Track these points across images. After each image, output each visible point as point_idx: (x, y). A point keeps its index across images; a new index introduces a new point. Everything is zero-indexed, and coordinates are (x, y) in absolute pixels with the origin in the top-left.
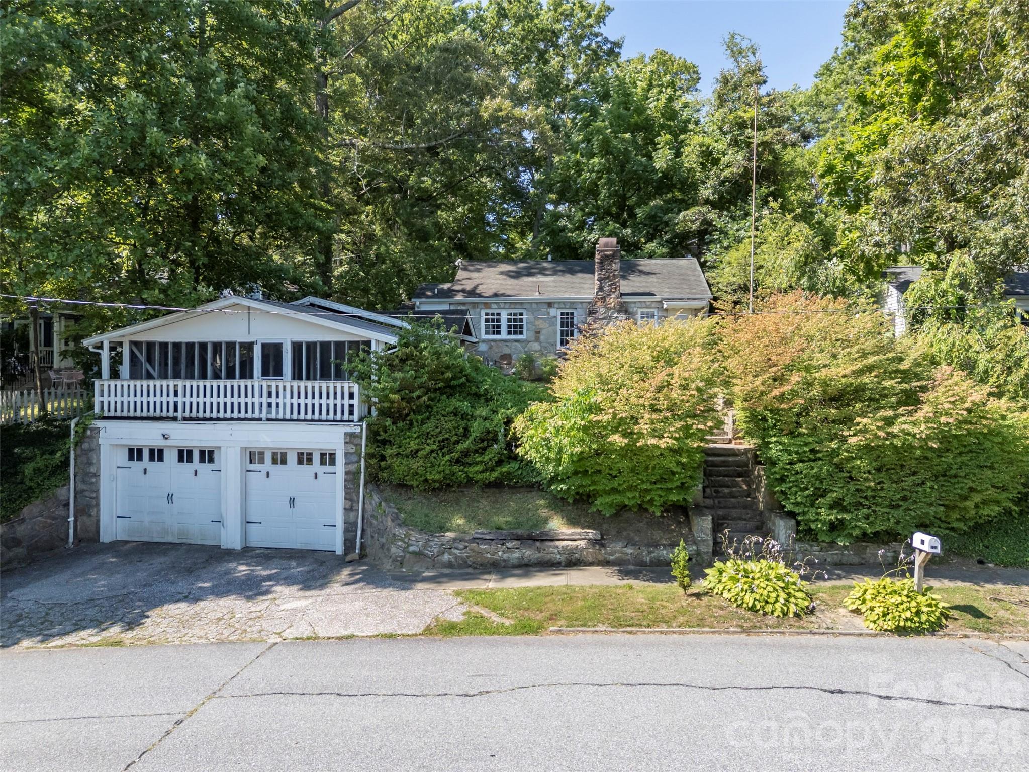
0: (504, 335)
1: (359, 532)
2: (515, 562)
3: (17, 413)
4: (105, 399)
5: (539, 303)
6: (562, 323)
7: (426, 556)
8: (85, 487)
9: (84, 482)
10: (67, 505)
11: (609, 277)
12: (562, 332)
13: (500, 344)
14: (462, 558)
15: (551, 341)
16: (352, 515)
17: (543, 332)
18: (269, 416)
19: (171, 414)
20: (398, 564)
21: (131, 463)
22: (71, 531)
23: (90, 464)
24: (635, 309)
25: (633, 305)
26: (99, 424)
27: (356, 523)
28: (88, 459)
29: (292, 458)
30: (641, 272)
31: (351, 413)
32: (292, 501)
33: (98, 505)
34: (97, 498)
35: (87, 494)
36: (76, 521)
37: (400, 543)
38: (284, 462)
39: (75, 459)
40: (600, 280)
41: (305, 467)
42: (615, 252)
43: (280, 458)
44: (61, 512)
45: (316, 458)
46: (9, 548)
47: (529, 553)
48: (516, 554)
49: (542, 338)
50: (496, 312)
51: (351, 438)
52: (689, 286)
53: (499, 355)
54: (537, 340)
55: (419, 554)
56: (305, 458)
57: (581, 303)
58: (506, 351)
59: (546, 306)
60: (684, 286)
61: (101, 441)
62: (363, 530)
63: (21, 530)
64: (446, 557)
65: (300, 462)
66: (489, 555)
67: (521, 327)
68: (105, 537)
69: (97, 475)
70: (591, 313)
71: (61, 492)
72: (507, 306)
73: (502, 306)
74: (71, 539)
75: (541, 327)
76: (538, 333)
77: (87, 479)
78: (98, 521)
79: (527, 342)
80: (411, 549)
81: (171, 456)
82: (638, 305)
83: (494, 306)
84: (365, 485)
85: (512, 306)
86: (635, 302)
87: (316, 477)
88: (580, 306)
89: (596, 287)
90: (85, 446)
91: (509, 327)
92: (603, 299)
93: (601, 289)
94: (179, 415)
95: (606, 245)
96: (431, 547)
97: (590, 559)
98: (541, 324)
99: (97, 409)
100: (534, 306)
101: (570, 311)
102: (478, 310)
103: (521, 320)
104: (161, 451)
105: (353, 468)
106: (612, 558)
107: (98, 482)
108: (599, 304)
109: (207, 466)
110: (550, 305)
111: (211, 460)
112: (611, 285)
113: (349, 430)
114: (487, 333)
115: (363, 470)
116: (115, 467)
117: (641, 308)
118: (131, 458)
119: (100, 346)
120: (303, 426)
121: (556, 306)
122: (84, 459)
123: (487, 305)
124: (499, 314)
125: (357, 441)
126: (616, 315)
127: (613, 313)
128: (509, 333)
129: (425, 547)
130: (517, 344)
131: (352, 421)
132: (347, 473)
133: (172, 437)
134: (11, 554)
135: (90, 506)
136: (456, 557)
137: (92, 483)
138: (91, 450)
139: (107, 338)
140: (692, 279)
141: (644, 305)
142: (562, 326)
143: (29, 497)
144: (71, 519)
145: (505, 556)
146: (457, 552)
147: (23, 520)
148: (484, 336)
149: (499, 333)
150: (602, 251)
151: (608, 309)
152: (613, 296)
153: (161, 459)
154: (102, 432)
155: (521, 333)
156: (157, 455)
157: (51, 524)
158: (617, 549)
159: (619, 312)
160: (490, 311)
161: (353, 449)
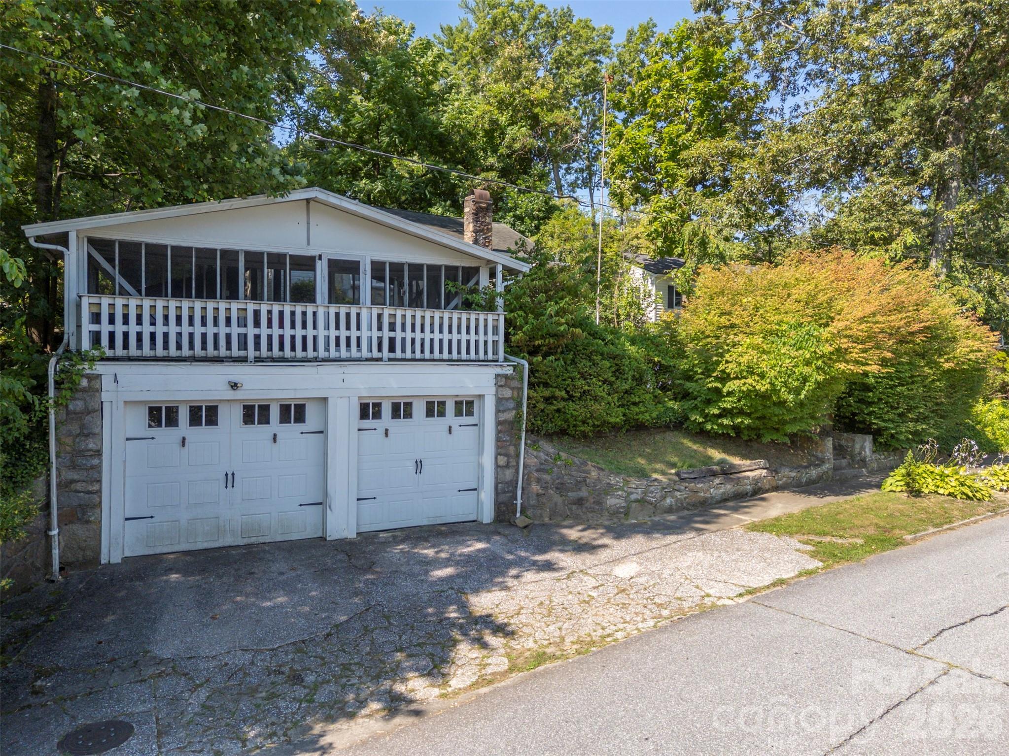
1: (520, 493)
4: (104, 327)
7: (649, 503)
8: (74, 475)
9: (74, 466)
10: (48, 507)
11: (483, 229)
16: (509, 474)
18: (392, 355)
19: (235, 352)
20: (622, 515)
21: (155, 432)
22: (56, 552)
23: (85, 435)
26: (99, 369)
27: (514, 482)
28: (83, 426)
29: (419, 409)
31: (495, 352)
32: (419, 465)
33: (99, 503)
34: (98, 492)
35: (79, 486)
37: (620, 493)
38: (408, 415)
39: (56, 429)
41: (436, 420)
42: (488, 205)
43: (403, 410)
44: (37, 522)
45: (450, 408)
47: (730, 487)
48: (722, 490)
51: (502, 381)
55: (642, 501)
56: (435, 408)
61: (105, 396)
64: (669, 501)
65: (430, 413)
66: (702, 494)
68: (108, 556)
69: (99, 453)
74: (57, 566)
77: (80, 461)
78: (99, 530)
80: (633, 497)
81: (230, 417)
87: (450, 432)
90: (76, 405)
94: (250, 353)
96: (652, 492)
104: (213, 408)
105: (510, 415)
106: (781, 482)
107: (101, 465)
111: (300, 419)
112: (485, 238)
113: (499, 371)
115: (524, 418)
116: (123, 439)
118: (155, 423)
119: (63, 239)
120: (444, 368)
122: (75, 428)
125: (515, 384)
129: (645, 493)
131: (497, 361)
132: (499, 423)
133: (244, 387)
135: (84, 507)
136: (677, 500)
137: (93, 467)
138: (88, 412)
139: (76, 227)
144: (55, 532)
145: (714, 493)
146: (678, 494)
150: (477, 202)
153: (212, 421)
154: (105, 382)
156: (205, 415)
158: (788, 474)
161: (508, 393)
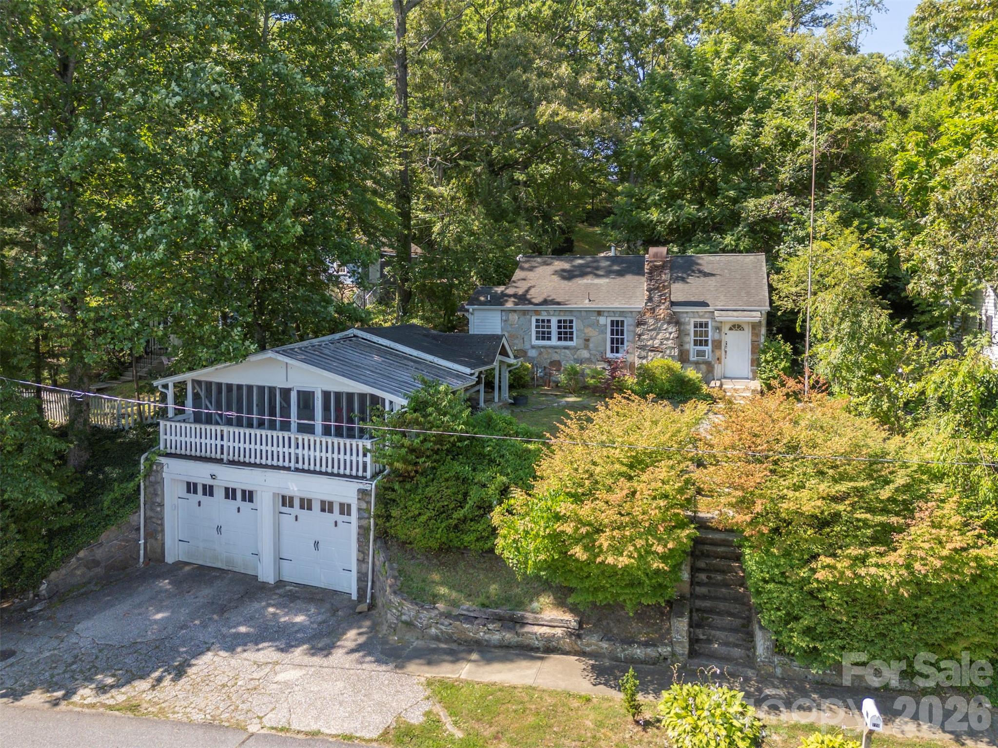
0: (554, 342)
1: (370, 584)
2: (496, 643)
3: (119, 421)
4: (168, 437)
5: (588, 312)
6: (612, 331)
7: (415, 626)
8: (152, 515)
9: (152, 510)
10: (138, 529)
11: (658, 288)
12: (612, 340)
13: (550, 350)
14: (447, 633)
15: (601, 349)
16: (364, 566)
17: (592, 340)
18: (297, 467)
19: (218, 456)
20: (392, 630)
21: (189, 495)
22: (142, 552)
23: (156, 495)
24: (687, 319)
25: (685, 315)
26: (163, 460)
27: (366, 574)
28: (155, 490)
29: (316, 506)
30: (700, 272)
31: (365, 470)
32: (316, 544)
33: (163, 531)
34: (162, 525)
35: (154, 520)
36: (145, 543)
37: (394, 611)
38: (310, 508)
39: (144, 490)
40: (649, 290)
41: (327, 515)
42: (665, 262)
43: (306, 504)
44: (133, 535)
45: (336, 508)
46: (89, 569)
47: (508, 636)
48: (496, 637)
49: (591, 345)
50: (546, 318)
51: (363, 494)
52: (748, 293)
53: (549, 361)
54: (586, 347)
55: (409, 624)
56: (326, 507)
57: (631, 312)
58: (556, 357)
59: (595, 314)
60: (743, 294)
61: (164, 475)
62: (373, 582)
63: (100, 553)
64: (433, 631)
65: (323, 510)
66: (472, 634)
67: (571, 333)
68: (170, 559)
69: (162, 505)
70: (639, 324)
71: (133, 518)
72: (557, 313)
73: (550, 313)
74: (141, 560)
75: (591, 334)
76: (587, 340)
77: (154, 507)
78: (163, 544)
79: (576, 349)
80: (404, 618)
81: (219, 493)
82: (691, 315)
83: (545, 313)
84: (374, 540)
85: (562, 314)
86: (687, 312)
87: (336, 525)
88: (630, 315)
89: (646, 297)
90: (152, 479)
91: (560, 333)
92: (653, 310)
93: (650, 299)
94: (225, 457)
95: (656, 255)
96: (421, 618)
97: (568, 649)
98: (590, 332)
99: (162, 446)
100: (584, 314)
101: (620, 319)
102: (526, 317)
103: (571, 327)
104: (211, 487)
105: (364, 522)
106: (588, 649)
107: (162, 511)
108: (648, 314)
109: (247, 504)
110: (599, 313)
111: (251, 500)
112: (661, 295)
113: (361, 486)
114: (537, 338)
115: (372, 528)
116: (176, 497)
117: (694, 318)
118: (189, 491)
121: (605, 314)
122: (151, 490)
123: (537, 312)
124: (549, 321)
125: (367, 499)
126: (665, 326)
127: (662, 325)
128: (560, 339)
129: (416, 618)
130: (566, 350)
131: (365, 479)
132: (360, 527)
133: (218, 478)
134: (92, 574)
135: (156, 531)
136: (442, 632)
137: (158, 512)
138: (157, 483)
139: (172, 380)
140: (752, 284)
141: (696, 315)
142: (612, 334)
143: (107, 525)
144: (142, 542)
145: (487, 637)
146: (443, 627)
147: (101, 544)
148: (535, 342)
149: (549, 339)
150: (650, 261)
151: (657, 320)
152: (662, 307)
153: (211, 495)
154: (165, 468)
155: (571, 339)
156: (209, 490)
157: (125, 547)
159: (669, 323)
160: (541, 318)
161: (364, 506)
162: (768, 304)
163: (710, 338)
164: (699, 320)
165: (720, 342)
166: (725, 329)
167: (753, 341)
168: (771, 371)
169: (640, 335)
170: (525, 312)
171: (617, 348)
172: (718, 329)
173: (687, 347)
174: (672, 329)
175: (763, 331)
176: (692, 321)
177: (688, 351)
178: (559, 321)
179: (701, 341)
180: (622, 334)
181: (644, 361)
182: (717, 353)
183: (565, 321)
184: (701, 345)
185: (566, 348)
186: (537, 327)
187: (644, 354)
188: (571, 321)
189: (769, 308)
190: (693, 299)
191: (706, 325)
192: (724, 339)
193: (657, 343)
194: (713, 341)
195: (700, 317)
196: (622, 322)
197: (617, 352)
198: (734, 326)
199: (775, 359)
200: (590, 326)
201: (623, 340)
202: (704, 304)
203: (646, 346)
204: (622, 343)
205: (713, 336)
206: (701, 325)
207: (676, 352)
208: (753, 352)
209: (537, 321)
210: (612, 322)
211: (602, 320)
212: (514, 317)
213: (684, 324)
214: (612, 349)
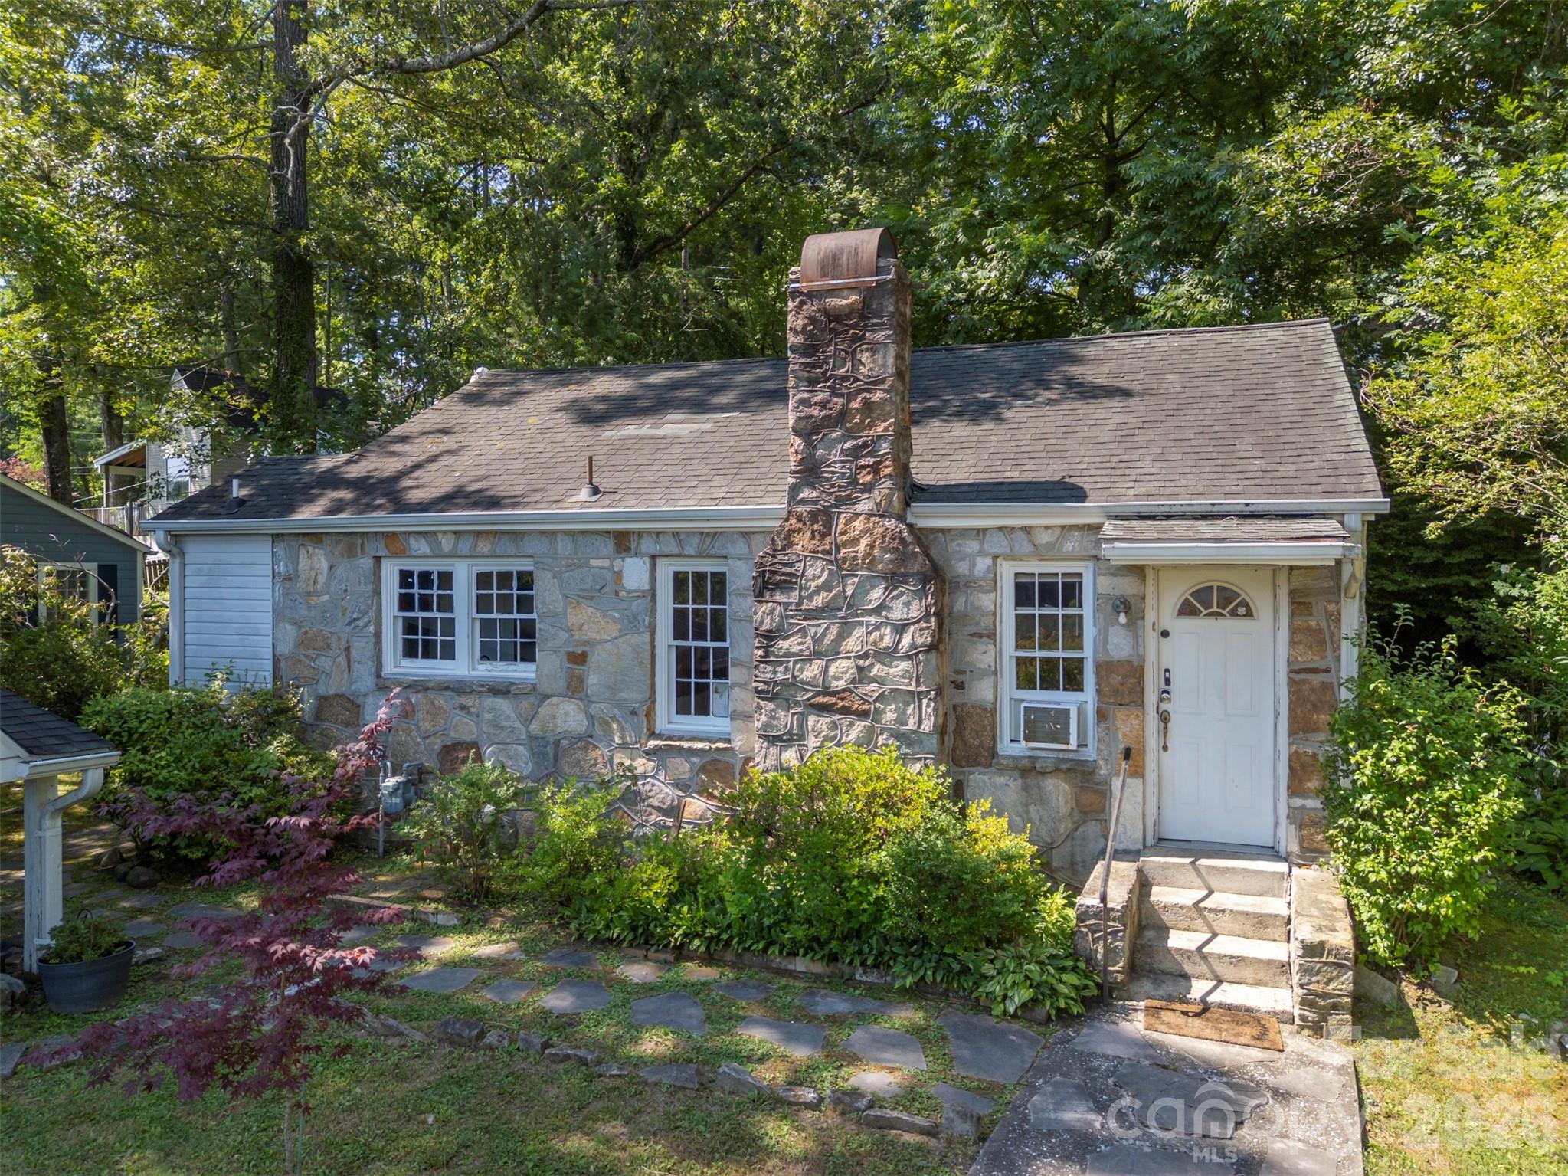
0: (464, 664)
5: (582, 535)
6: (680, 617)
11: (844, 414)
12: (682, 655)
13: (441, 700)
15: (637, 691)
17: (598, 656)
24: (982, 564)
25: (972, 546)
40: (807, 430)
42: (870, 294)
49: (593, 680)
50: (435, 566)
52: (1267, 446)
53: (437, 744)
54: (575, 688)
57: (747, 534)
58: (464, 729)
59: (609, 546)
60: (1243, 448)
67: (529, 630)
70: (770, 584)
72: (465, 546)
73: (447, 543)
75: (591, 633)
76: (579, 658)
79: (536, 694)
82: (998, 543)
83: (421, 546)
85: (484, 547)
86: (980, 532)
88: (741, 547)
89: (793, 463)
91: (486, 628)
92: (823, 519)
93: (810, 471)
95: (830, 264)
98: (592, 624)
100: (564, 546)
101: (708, 567)
102: (365, 562)
103: (525, 604)
108: (803, 542)
110: (623, 541)
112: (855, 453)
114: (410, 650)
117: (1012, 557)
121: (647, 545)
123: (397, 543)
124: (446, 579)
126: (877, 594)
127: (862, 590)
128: (487, 655)
130: (503, 704)
140: (1290, 410)
141: (1023, 545)
142: (680, 633)
148: (396, 665)
149: (449, 652)
150: (811, 295)
151: (842, 568)
152: (863, 507)
155: (527, 654)
159: (893, 579)
160: (417, 566)
162: (1372, 481)
163: (1088, 653)
164: (1036, 567)
165: (1134, 672)
166: (1162, 607)
167: (1297, 672)
168: (1416, 841)
169: (769, 638)
170: (351, 542)
171: (702, 689)
172: (1128, 608)
173: (982, 691)
174: (907, 606)
175: (1352, 617)
176: (1007, 572)
177: (990, 712)
178: (484, 580)
179: (1050, 664)
180: (719, 634)
181: (790, 756)
182: (1125, 725)
183: (505, 578)
184: (1049, 684)
185: (500, 690)
186: (406, 603)
187: (785, 719)
188: (526, 581)
189: (1381, 503)
190: (1013, 475)
191: (1072, 592)
192: (1156, 655)
193: (841, 671)
194: (1104, 668)
195: (1041, 553)
196: (720, 579)
197: (703, 709)
198: (1203, 595)
199: (1436, 771)
200: (585, 597)
201: (722, 654)
202: (1067, 492)
203: (793, 684)
204: (722, 673)
205: (1102, 640)
206: (1048, 593)
207: (925, 718)
208: (1299, 726)
209: (405, 577)
210: (680, 580)
211: (634, 572)
212: (316, 562)
213: (968, 584)
214: (682, 690)
